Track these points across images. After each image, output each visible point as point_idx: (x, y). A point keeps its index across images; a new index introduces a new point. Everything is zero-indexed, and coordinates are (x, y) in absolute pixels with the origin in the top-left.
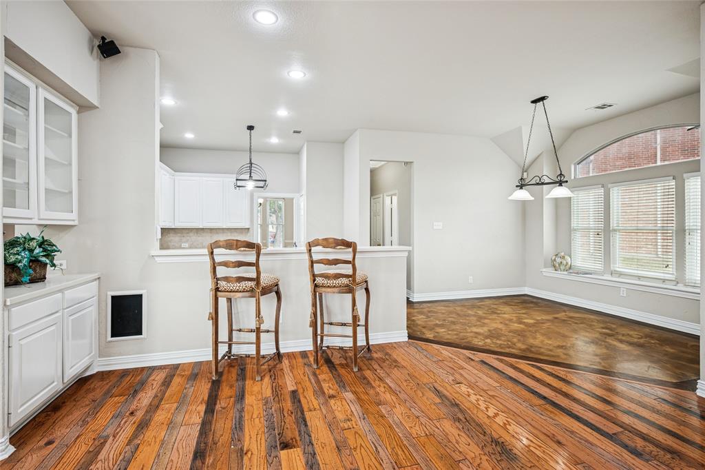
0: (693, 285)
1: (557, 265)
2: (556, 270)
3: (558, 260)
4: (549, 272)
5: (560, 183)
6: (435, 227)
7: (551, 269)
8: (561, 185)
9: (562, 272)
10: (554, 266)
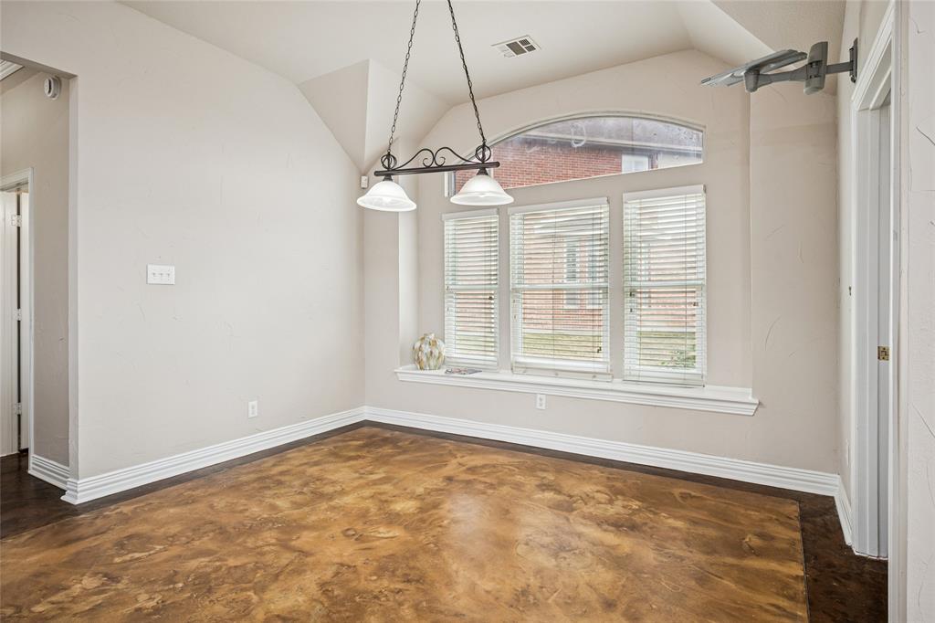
0: (635, 379)
1: (425, 359)
2: (421, 368)
3: (426, 349)
4: (408, 372)
5: (483, 169)
6: (151, 280)
7: (411, 366)
8: (483, 172)
9: (432, 372)
10: (419, 361)
